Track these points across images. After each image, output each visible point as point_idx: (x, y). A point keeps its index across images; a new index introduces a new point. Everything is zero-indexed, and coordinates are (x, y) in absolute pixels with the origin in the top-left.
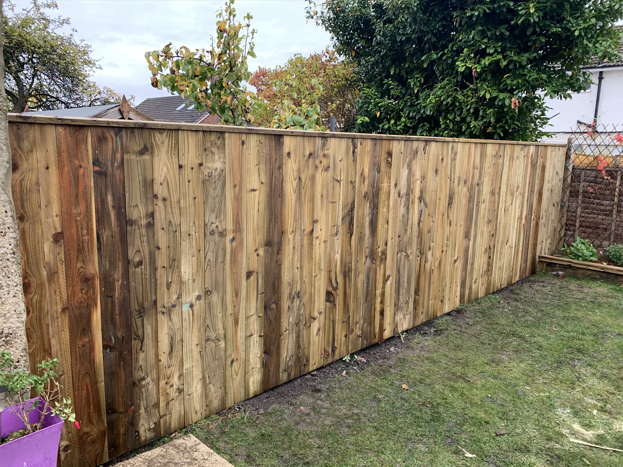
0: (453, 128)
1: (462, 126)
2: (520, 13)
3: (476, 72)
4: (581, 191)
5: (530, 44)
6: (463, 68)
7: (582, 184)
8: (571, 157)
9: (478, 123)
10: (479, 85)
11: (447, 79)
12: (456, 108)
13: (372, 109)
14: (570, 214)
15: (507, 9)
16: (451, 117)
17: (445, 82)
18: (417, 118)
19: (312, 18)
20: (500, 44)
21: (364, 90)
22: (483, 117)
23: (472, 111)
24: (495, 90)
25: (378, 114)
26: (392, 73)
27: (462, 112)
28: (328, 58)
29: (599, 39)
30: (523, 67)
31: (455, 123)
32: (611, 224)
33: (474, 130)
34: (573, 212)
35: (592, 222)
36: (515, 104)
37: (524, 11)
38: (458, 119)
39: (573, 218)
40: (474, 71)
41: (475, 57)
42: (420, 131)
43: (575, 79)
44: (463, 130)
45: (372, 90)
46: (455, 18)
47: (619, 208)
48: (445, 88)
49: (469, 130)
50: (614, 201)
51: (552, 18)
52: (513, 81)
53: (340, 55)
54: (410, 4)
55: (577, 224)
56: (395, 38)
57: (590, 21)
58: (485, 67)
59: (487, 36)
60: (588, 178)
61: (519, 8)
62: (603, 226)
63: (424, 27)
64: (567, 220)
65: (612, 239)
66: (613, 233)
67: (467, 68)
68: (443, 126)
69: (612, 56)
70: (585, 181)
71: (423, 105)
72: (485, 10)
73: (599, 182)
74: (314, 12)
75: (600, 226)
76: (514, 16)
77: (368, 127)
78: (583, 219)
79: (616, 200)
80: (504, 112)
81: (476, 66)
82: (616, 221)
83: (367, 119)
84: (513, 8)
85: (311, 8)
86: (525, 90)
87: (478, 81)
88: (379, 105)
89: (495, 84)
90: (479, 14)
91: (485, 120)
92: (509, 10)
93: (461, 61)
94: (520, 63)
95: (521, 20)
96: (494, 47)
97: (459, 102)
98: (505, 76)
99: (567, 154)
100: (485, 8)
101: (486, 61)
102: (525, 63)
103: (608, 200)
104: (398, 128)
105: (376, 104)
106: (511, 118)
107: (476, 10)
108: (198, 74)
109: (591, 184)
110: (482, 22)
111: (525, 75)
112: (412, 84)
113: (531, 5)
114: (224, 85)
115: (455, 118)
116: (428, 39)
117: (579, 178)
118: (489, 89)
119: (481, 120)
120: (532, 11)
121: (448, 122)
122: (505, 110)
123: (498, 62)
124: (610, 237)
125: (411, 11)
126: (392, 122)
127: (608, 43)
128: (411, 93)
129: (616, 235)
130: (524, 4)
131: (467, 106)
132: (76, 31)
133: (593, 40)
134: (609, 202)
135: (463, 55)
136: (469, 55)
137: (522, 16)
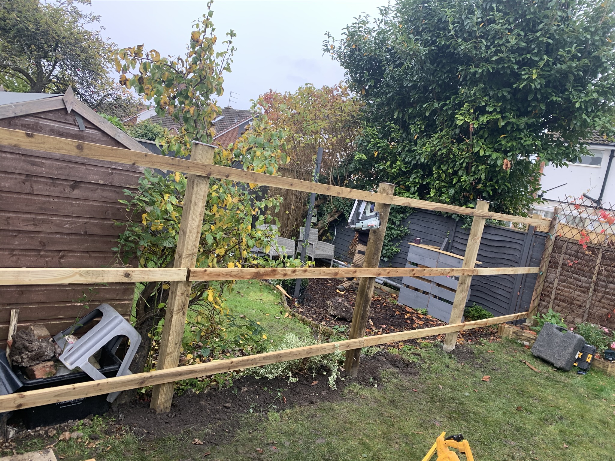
0: (445, 179)
1: (453, 178)
2: (523, 77)
3: (474, 128)
4: (560, 263)
5: (530, 109)
6: (462, 122)
7: (563, 256)
8: (556, 227)
9: (469, 178)
10: (475, 141)
11: (445, 130)
12: (450, 161)
13: (370, 148)
14: (547, 284)
15: (511, 71)
16: (444, 168)
17: (443, 133)
18: (412, 164)
19: (329, 51)
20: (500, 104)
21: (366, 128)
22: (475, 173)
23: (464, 165)
24: (490, 148)
25: (376, 154)
26: (395, 117)
27: (455, 165)
28: (340, 92)
29: (598, 113)
30: (520, 130)
31: (448, 175)
32: (585, 302)
33: (464, 184)
34: (550, 283)
35: (567, 297)
36: (507, 165)
37: (527, 76)
38: (451, 171)
39: (549, 289)
40: (471, 126)
41: (474, 113)
42: (413, 177)
43: (571, 150)
44: (454, 183)
45: (374, 130)
46: (460, 71)
47: (596, 287)
48: (442, 138)
49: (460, 184)
50: (592, 278)
51: (555, 87)
52: (508, 142)
53: (352, 92)
54: (419, 52)
55: (553, 296)
56: (403, 83)
57: (592, 95)
58: (482, 124)
59: (489, 95)
60: (569, 251)
61: (523, 73)
62: (578, 303)
63: (430, 76)
64: (543, 290)
65: (585, 318)
66: (587, 311)
67: (465, 122)
68: (435, 176)
69: (610, 132)
70: (566, 253)
71: (419, 152)
72: (488, 69)
73: (580, 257)
74: (331, 46)
75: (575, 302)
76: (518, 80)
77: (365, 165)
78: (559, 292)
79: (594, 278)
80: (495, 171)
81: (474, 122)
82: (592, 300)
83: (364, 157)
84: (517, 71)
85: (328, 42)
86: (519, 154)
87: (474, 137)
88: (378, 145)
89: (491, 143)
90: (483, 72)
91: (476, 176)
92: (513, 73)
93: (461, 114)
94: (518, 125)
95: (523, 84)
96: (494, 106)
97: (454, 155)
98: (502, 136)
99: (551, 223)
100: (489, 67)
101: (484, 119)
102: (523, 127)
103: (586, 277)
104: (393, 171)
105: (376, 144)
106: (502, 178)
107: (480, 68)
108: (165, 80)
109: (572, 257)
110: (486, 80)
111: (521, 139)
112: (413, 129)
113: (534, 71)
114: (189, 95)
115: (448, 169)
116: (432, 89)
117: (560, 250)
118: (485, 146)
119: (472, 176)
120: (534, 77)
121: (441, 172)
122: (497, 169)
123: (496, 121)
124: (583, 315)
125: (419, 58)
126: (388, 163)
127: (608, 119)
128: (411, 139)
129: (590, 314)
130: (529, 70)
131: (460, 160)
132: (105, 29)
133: (593, 114)
134: (586, 279)
135: (464, 109)
136: (469, 110)
137: (524, 80)
